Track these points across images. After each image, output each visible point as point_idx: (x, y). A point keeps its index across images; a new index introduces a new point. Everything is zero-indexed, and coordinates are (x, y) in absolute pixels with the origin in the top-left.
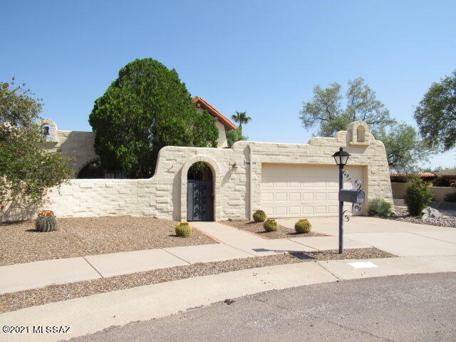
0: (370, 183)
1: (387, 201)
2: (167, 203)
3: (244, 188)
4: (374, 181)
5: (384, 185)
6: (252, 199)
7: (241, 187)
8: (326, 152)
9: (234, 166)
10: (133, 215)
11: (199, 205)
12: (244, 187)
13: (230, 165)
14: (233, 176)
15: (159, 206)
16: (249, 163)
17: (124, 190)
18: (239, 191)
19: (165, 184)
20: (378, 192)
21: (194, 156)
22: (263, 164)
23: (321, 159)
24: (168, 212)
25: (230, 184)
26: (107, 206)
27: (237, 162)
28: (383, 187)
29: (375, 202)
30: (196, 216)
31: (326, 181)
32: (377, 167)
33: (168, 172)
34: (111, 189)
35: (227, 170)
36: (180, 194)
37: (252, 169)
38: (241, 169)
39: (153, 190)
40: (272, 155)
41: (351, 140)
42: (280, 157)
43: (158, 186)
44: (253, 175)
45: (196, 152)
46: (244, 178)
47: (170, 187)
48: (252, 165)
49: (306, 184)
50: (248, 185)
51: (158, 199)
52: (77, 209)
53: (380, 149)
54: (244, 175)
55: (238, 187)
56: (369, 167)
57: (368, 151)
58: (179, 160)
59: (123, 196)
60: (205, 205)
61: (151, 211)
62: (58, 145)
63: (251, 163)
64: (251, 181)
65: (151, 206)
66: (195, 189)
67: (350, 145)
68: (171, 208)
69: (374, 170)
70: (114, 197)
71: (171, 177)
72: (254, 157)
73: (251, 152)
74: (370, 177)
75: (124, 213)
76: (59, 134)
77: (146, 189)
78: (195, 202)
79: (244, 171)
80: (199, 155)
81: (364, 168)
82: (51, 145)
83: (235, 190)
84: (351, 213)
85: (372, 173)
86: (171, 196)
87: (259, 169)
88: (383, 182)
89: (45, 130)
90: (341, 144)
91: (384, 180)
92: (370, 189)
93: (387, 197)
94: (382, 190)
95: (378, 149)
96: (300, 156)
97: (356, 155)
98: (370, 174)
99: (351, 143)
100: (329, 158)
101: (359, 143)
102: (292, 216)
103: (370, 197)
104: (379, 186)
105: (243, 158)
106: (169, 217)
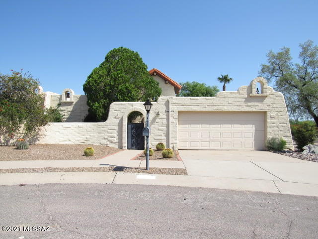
0: (269, 125)
1: (285, 139)
2: (114, 137)
3: (165, 128)
4: (272, 123)
5: (282, 126)
6: (171, 136)
7: (163, 127)
8: (230, 102)
9: (158, 114)
10: (95, 144)
11: (135, 139)
13: (155, 112)
14: (157, 120)
15: (110, 139)
16: (169, 112)
17: (89, 129)
18: (162, 130)
19: (113, 125)
20: (277, 133)
21: (131, 107)
22: (179, 112)
23: (225, 107)
24: (115, 143)
25: (156, 125)
26: (80, 138)
27: (160, 111)
28: (282, 129)
29: (273, 139)
30: (133, 146)
31: (231, 124)
32: (276, 113)
33: (115, 118)
34: (81, 128)
35: (153, 116)
36: (122, 131)
37: (170, 115)
38: (163, 115)
39: (106, 129)
40: (186, 105)
41: (251, 93)
42: (192, 107)
43: (109, 127)
44: (171, 120)
45: (132, 106)
46: (165, 121)
47: (116, 128)
48: (170, 113)
49: (214, 126)
50: (168, 126)
51: (109, 134)
52: (62, 139)
53: (279, 98)
54: (165, 120)
55: (160, 128)
56: (268, 113)
57: (267, 101)
58: (122, 110)
59: (89, 133)
60: (139, 140)
61: (105, 142)
62: (74, 104)
64: (170, 124)
65: (105, 139)
66: (132, 129)
67: (251, 96)
68: (117, 141)
69: (273, 114)
70: (83, 133)
71: (117, 121)
72: (171, 107)
73: (170, 104)
74: (269, 120)
75: (89, 143)
76: (75, 97)
77: (102, 128)
78: (133, 137)
79: (165, 116)
80: (134, 107)
81: (265, 113)
82: (70, 104)
83: (159, 130)
84: (254, 149)
85: (271, 117)
86: (117, 133)
87: (176, 116)
88: (282, 124)
89: (68, 95)
90: (242, 96)
91: (283, 123)
92: (269, 130)
93: (286, 137)
94: (281, 131)
95: (277, 98)
96: (208, 106)
97: (256, 104)
98: (269, 118)
99: (251, 95)
100: (232, 107)
101: (258, 95)
102: (203, 148)
103: (270, 136)
104: (278, 127)
105: (164, 108)
106: (116, 146)
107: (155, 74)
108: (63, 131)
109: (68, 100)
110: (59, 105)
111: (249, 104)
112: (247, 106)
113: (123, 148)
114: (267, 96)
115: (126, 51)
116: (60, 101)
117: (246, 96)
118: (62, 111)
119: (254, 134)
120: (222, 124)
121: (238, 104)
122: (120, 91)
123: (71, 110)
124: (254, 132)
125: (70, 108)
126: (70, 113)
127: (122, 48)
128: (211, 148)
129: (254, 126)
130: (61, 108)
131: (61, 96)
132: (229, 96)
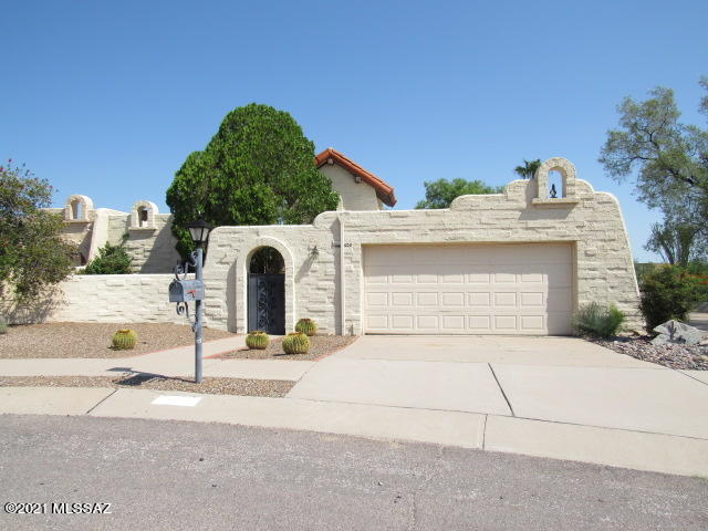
0: (581, 273)
1: (622, 308)
2: (219, 306)
3: (332, 285)
4: (590, 269)
5: (616, 276)
6: (345, 302)
7: (327, 283)
8: (484, 220)
9: (315, 252)
11: (266, 310)
12: (332, 283)
13: (309, 249)
14: (315, 266)
15: (209, 310)
16: (339, 246)
17: (165, 288)
18: (325, 289)
19: (217, 280)
20: (602, 292)
21: (255, 238)
22: (365, 247)
23: (472, 232)
24: (220, 319)
25: (310, 278)
26: (144, 309)
27: (320, 245)
28: (615, 282)
29: (593, 308)
30: (261, 326)
31: (489, 273)
32: (600, 244)
33: (221, 263)
34: (147, 287)
35: (305, 257)
36: (235, 293)
37: (343, 255)
38: (326, 254)
40: (380, 231)
41: (537, 196)
42: (394, 233)
43: (207, 283)
44: (345, 264)
45: (258, 234)
46: (331, 269)
47: (223, 284)
48: (343, 249)
49: (448, 278)
50: (338, 280)
51: (208, 300)
52: (104, 312)
53: (608, 208)
54: (333, 265)
55: (321, 284)
56: (579, 244)
57: (576, 214)
58: (236, 245)
59: (164, 296)
60: (274, 311)
62: (157, 233)
63: (342, 246)
64: (343, 273)
66: (258, 287)
67: (535, 205)
68: (224, 313)
69: (592, 248)
70: (151, 298)
71: (225, 269)
72: (345, 236)
73: (343, 228)
74: (582, 263)
75: (165, 319)
76: (158, 218)
78: (261, 306)
79: (331, 258)
80: (261, 237)
81: (572, 244)
82: (148, 233)
83: (318, 289)
84: (546, 332)
85: (587, 255)
86: (225, 297)
87: (358, 255)
88: (615, 272)
89: (144, 215)
90: (514, 205)
91: (618, 269)
92: (582, 285)
93: (626, 302)
94: (612, 287)
95: (601, 207)
96: (431, 230)
97: (549, 222)
98: (583, 257)
99: (535, 201)
100: (490, 232)
101: (552, 201)
102: (422, 331)
103: (583, 302)
104: (604, 279)
105: (330, 238)
106: (223, 327)
107: (331, 161)
108: (107, 293)
109: (145, 225)
110: (126, 237)
111: (531, 223)
112: (527, 229)
113: (239, 331)
114: (575, 204)
115: (264, 111)
116: (127, 228)
117: (524, 205)
118: (131, 249)
119: (546, 296)
120: (469, 273)
121: (506, 224)
122: (237, 201)
123: (150, 248)
124: (546, 291)
125: (149, 243)
126: (148, 254)
127: (254, 104)
128: (443, 330)
129: (546, 276)
130: (130, 243)
131: (129, 217)
132: (483, 207)
